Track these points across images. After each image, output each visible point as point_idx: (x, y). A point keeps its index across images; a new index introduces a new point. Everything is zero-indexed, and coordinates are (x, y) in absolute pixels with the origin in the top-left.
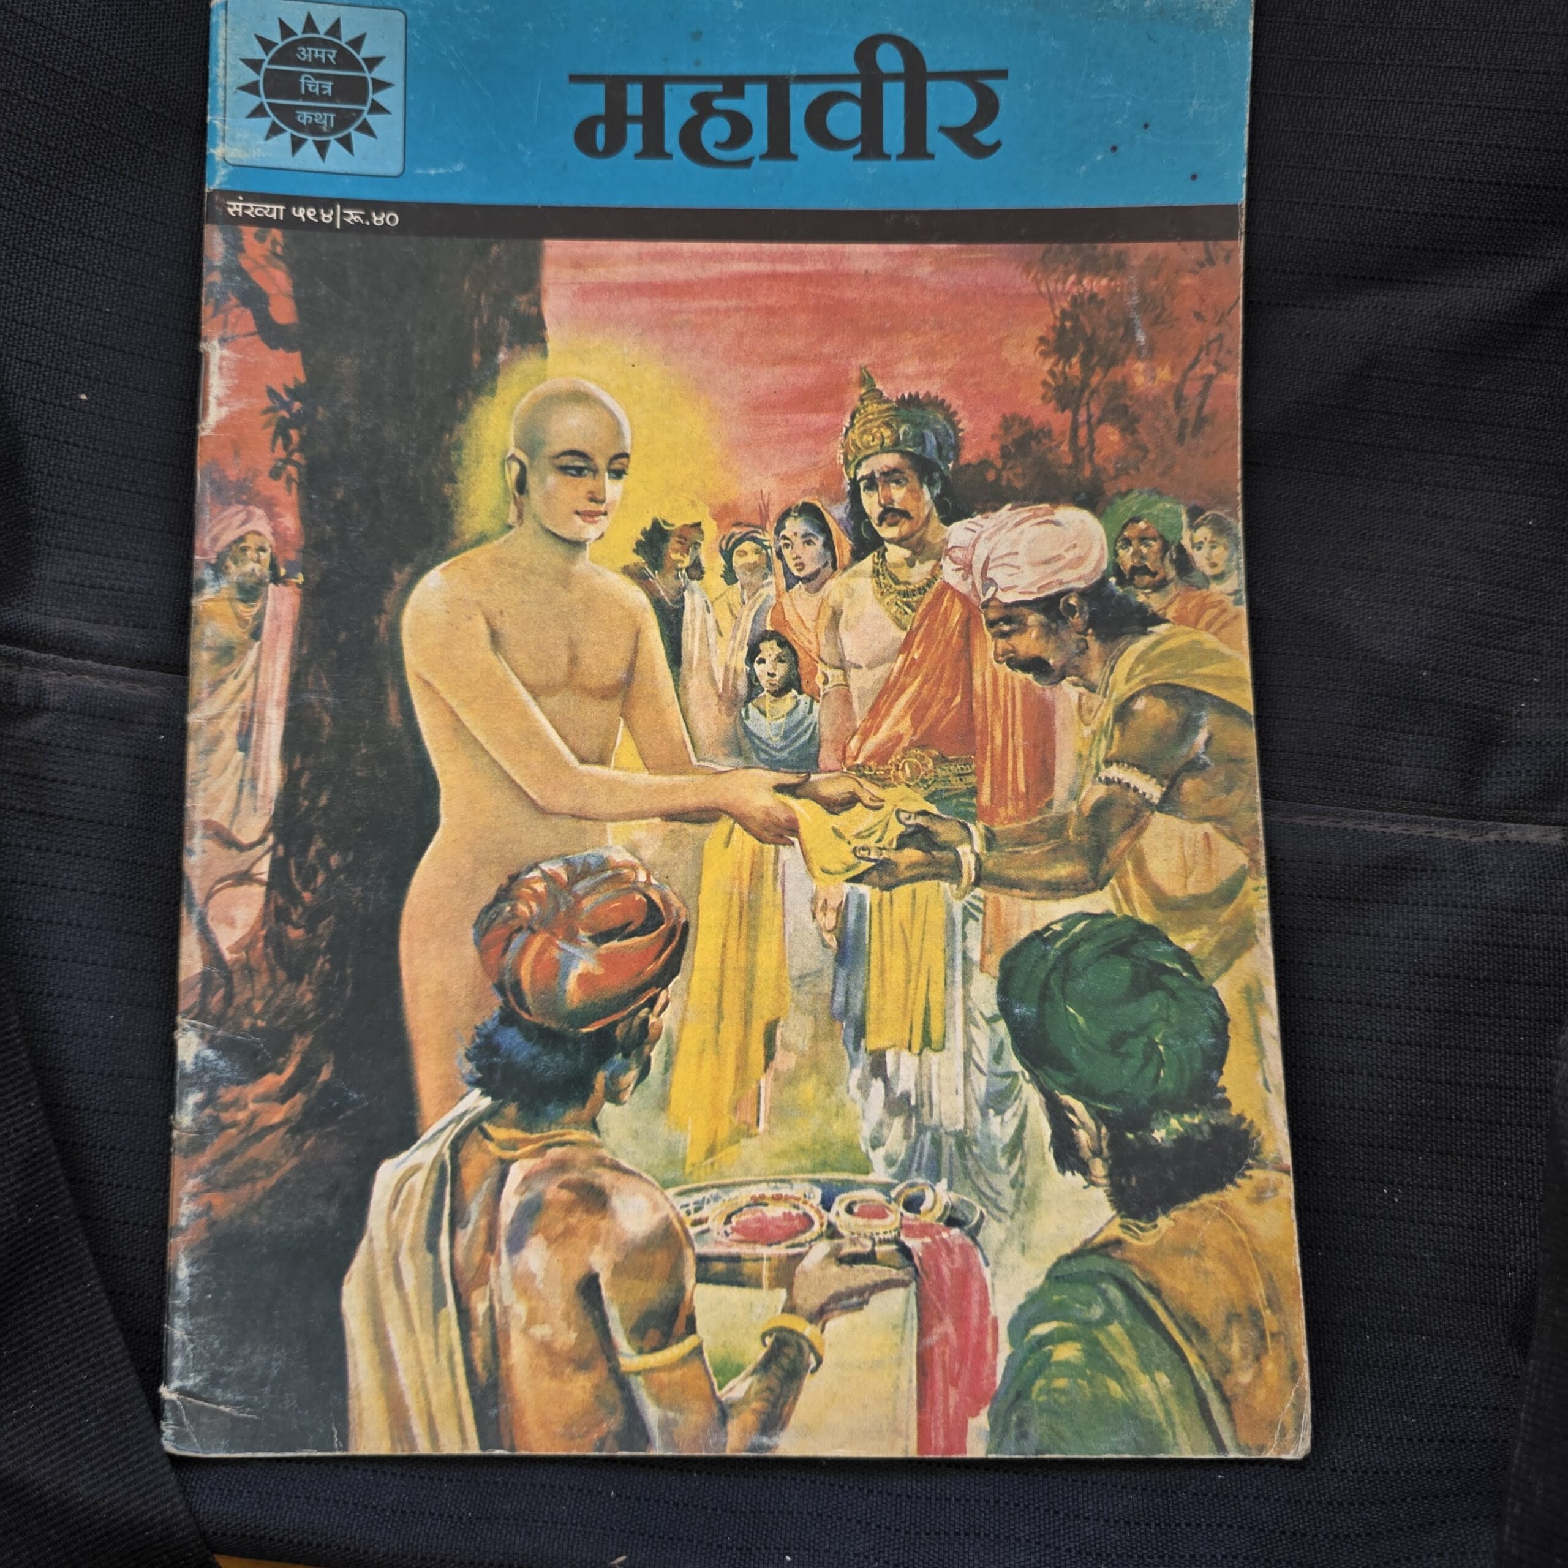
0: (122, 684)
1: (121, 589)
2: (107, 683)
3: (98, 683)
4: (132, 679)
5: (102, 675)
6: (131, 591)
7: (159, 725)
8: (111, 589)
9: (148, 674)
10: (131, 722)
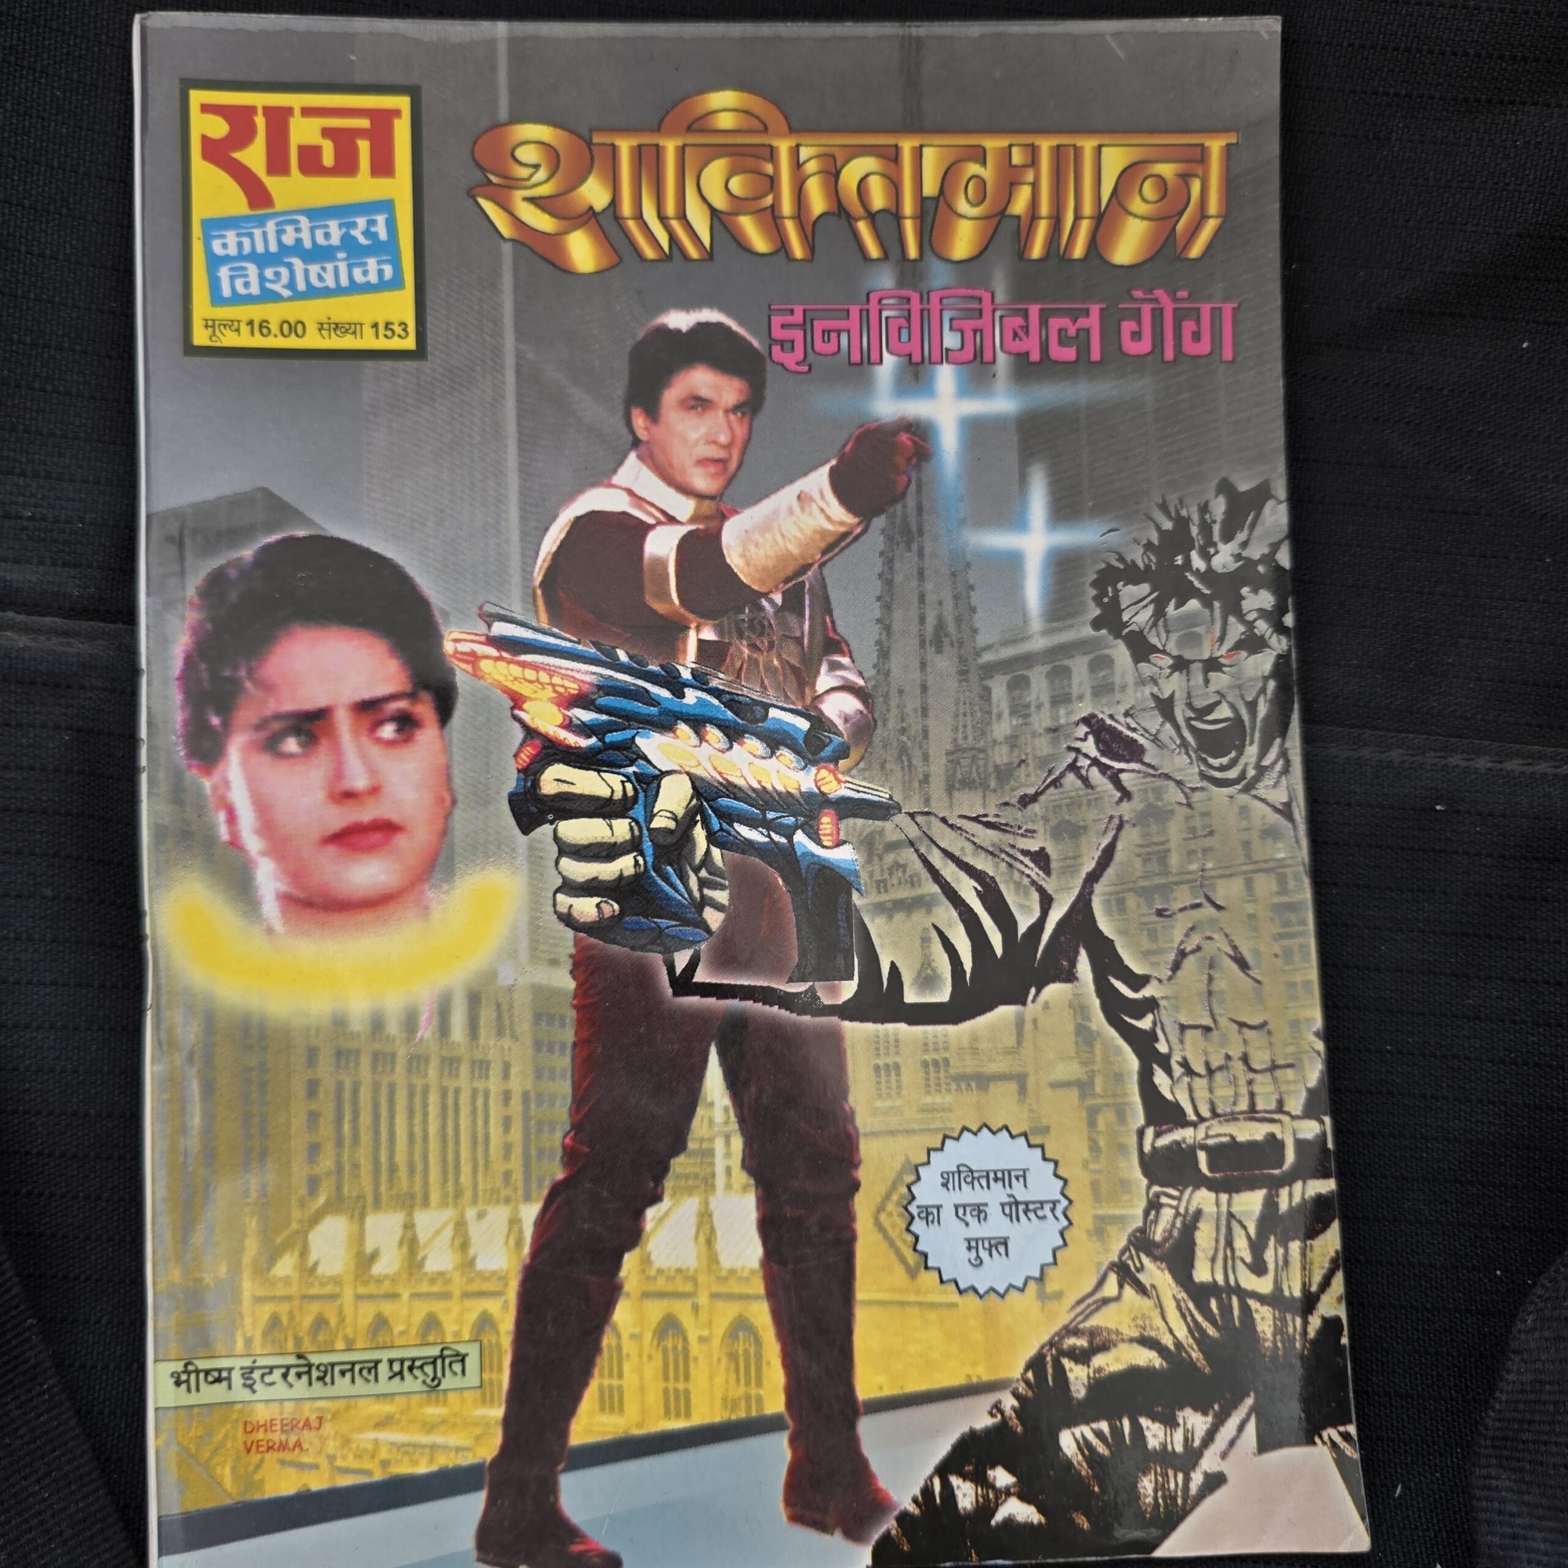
0: (54, 640)
1: (43, 519)
2: (34, 640)
3: (23, 641)
4: (65, 634)
5: (27, 629)
6: (56, 521)
7: (104, 689)
8: (30, 519)
9: (85, 625)
10: (69, 687)
